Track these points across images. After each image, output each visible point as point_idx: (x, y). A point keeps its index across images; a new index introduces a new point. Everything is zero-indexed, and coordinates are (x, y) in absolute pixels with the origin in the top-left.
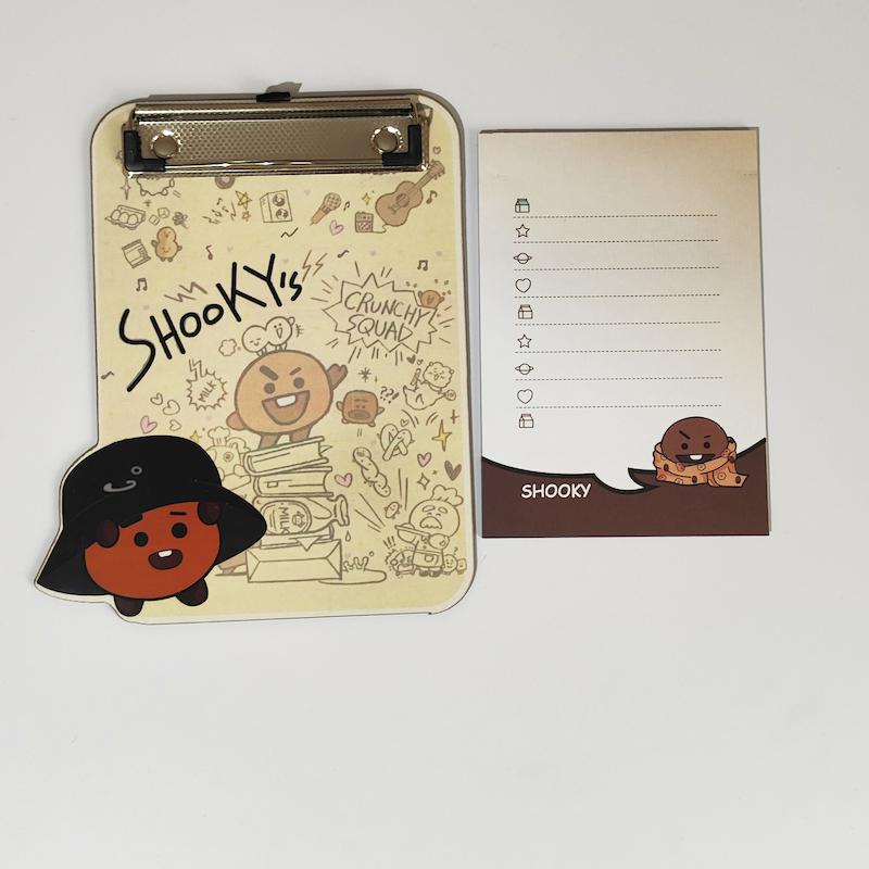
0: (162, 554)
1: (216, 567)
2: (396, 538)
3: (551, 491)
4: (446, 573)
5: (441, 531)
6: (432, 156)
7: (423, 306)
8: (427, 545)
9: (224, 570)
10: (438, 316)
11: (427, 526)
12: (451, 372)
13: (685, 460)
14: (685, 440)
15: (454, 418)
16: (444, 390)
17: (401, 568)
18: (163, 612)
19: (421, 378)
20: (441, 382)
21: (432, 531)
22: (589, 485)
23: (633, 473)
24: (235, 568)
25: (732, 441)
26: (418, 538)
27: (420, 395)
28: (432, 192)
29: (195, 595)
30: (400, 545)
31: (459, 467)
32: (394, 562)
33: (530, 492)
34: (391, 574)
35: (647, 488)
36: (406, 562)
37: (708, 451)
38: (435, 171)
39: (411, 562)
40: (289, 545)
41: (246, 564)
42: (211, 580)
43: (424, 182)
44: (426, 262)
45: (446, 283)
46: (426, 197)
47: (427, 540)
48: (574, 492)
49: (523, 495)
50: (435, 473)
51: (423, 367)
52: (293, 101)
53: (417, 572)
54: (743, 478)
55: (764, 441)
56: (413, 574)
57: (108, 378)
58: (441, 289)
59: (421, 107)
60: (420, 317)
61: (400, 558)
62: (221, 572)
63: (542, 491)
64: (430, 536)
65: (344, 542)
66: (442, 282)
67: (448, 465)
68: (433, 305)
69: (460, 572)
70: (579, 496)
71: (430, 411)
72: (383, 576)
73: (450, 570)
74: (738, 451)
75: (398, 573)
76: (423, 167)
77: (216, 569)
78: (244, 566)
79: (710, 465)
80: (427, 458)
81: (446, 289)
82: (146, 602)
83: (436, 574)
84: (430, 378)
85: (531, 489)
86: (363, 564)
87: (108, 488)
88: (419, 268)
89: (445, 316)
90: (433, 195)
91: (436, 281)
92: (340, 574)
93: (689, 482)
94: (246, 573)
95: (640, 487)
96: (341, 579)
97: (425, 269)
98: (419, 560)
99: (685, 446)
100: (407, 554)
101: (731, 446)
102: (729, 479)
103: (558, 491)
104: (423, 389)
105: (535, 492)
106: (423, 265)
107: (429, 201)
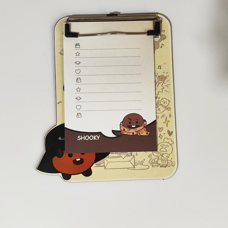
0: (77, 160)
1: (94, 164)
2: (152, 155)
3: (87, 138)
4: (169, 166)
5: (167, 153)
6: (162, 33)
7: (160, 80)
8: (162, 157)
9: (97, 165)
10: (165, 83)
11: (162, 151)
12: (169, 101)
13: (130, 127)
14: (130, 121)
15: (170, 116)
16: (167, 107)
17: (154, 165)
18: (78, 179)
19: (159, 103)
20: (166, 105)
21: (164, 153)
22: (99, 136)
23: (114, 132)
24: (100, 164)
25: (145, 121)
26: (159, 155)
27: (159, 109)
28: (162, 44)
29: (88, 173)
30: (153, 157)
31: (172, 132)
32: (152, 163)
33: (80, 138)
34: (151, 167)
35: (118, 136)
36: (155, 162)
37: (137, 124)
38: (163, 38)
39: (157, 162)
40: (118, 157)
41: (104, 163)
42: (93, 168)
43: (160, 41)
44: (161, 66)
45: (167, 73)
46: (160, 46)
47: (162, 155)
48: (95, 138)
49: (78, 139)
50: (164, 134)
51: (160, 100)
52: (118, 15)
53: (159, 166)
54: (149, 133)
55: (155, 121)
56: (158, 166)
57: (60, 103)
58: (165, 75)
59: (159, 18)
60: (159, 84)
61: (153, 161)
62: (96, 165)
63: (84, 138)
64: (163, 154)
65: (135, 156)
66: (165, 73)
67: (168, 131)
68: (163, 80)
69: (173, 166)
70: (96, 139)
71: (162, 114)
72: (148, 167)
73: (170, 165)
74: (147, 124)
75: (153, 166)
76: (159, 36)
77: (94, 165)
78: (104, 164)
79: (138, 129)
80: (162, 129)
81: (167, 75)
82: (72, 175)
83: (165, 167)
84: (162, 103)
85: (81, 137)
86: (142, 163)
87: (60, 138)
88: (158, 68)
89: (167, 83)
90: (163, 45)
91: (164, 72)
92: (134, 166)
93: (131, 134)
94: (104, 166)
95: (115, 136)
96: (134, 168)
97: (160, 68)
98: (160, 162)
99: (130, 123)
100: (156, 160)
101: (145, 123)
102: (144, 133)
103: (89, 138)
104: (160, 107)
105: (82, 138)
106: (160, 67)
107: (161, 47)
